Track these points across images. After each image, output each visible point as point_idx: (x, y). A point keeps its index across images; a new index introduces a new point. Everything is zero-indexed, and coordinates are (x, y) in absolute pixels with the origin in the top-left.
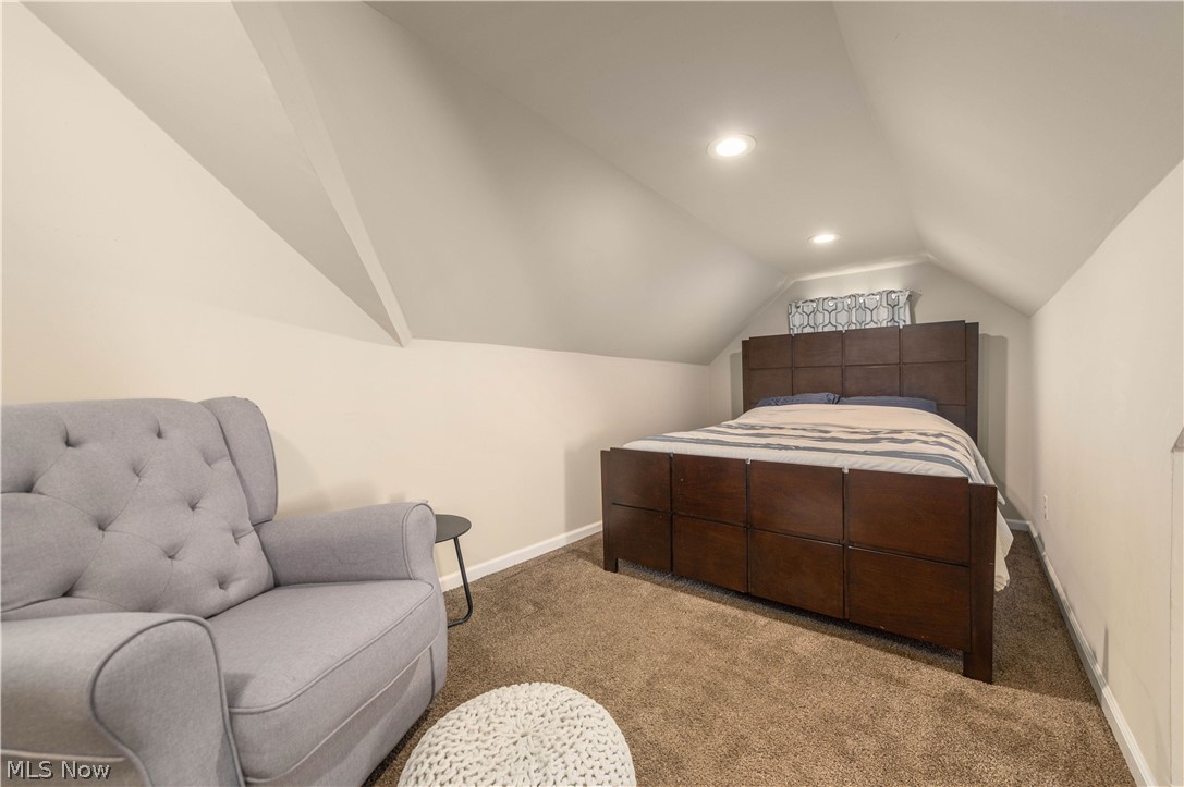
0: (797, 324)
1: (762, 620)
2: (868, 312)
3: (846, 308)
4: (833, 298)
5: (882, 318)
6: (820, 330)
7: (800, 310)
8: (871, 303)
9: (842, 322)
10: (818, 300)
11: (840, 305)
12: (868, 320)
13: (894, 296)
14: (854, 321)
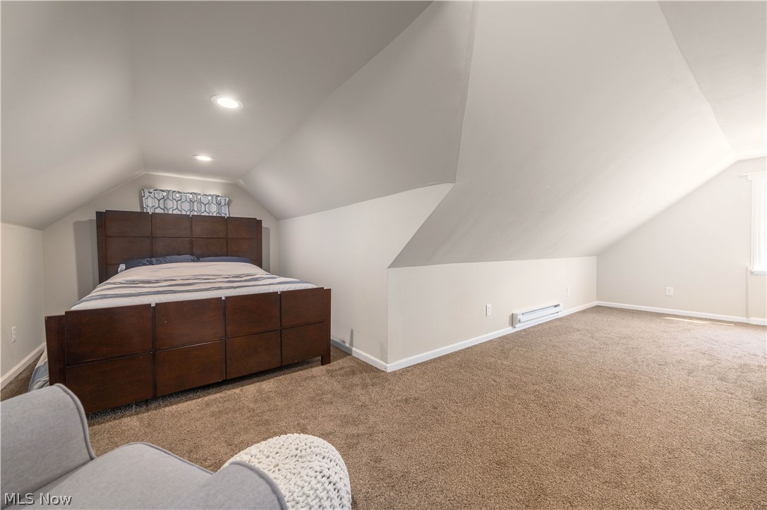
0: (150, 205)
1: (237, 391)
2: (203, 206)
3: (188, 200)
4: (179, 192)
5: (213, 211)
6: (170, 212)
7: (151, 195)
8: (205, 200)
9: (185, 209)
10: (169, 191)
11: (184, 198)
12: (203, 210)
13: (219, 198)
14: (196, 210)
